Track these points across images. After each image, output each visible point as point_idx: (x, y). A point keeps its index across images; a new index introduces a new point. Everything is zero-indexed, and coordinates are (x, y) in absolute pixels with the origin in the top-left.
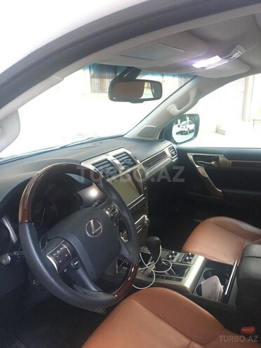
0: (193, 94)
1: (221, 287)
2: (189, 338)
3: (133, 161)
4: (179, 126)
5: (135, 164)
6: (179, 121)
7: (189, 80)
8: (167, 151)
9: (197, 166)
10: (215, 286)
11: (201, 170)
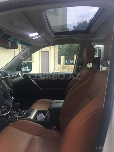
0: (29, 53)
1: (44, 116)
2: (33, 135)
3: (6, 74)
4: (24, 69)
5: (7, 75)
6: (24, 67)
7: (27, 47)
8: (20, 74)
9: (33, 81)
10: (42, 117)
11: (34, 82)
